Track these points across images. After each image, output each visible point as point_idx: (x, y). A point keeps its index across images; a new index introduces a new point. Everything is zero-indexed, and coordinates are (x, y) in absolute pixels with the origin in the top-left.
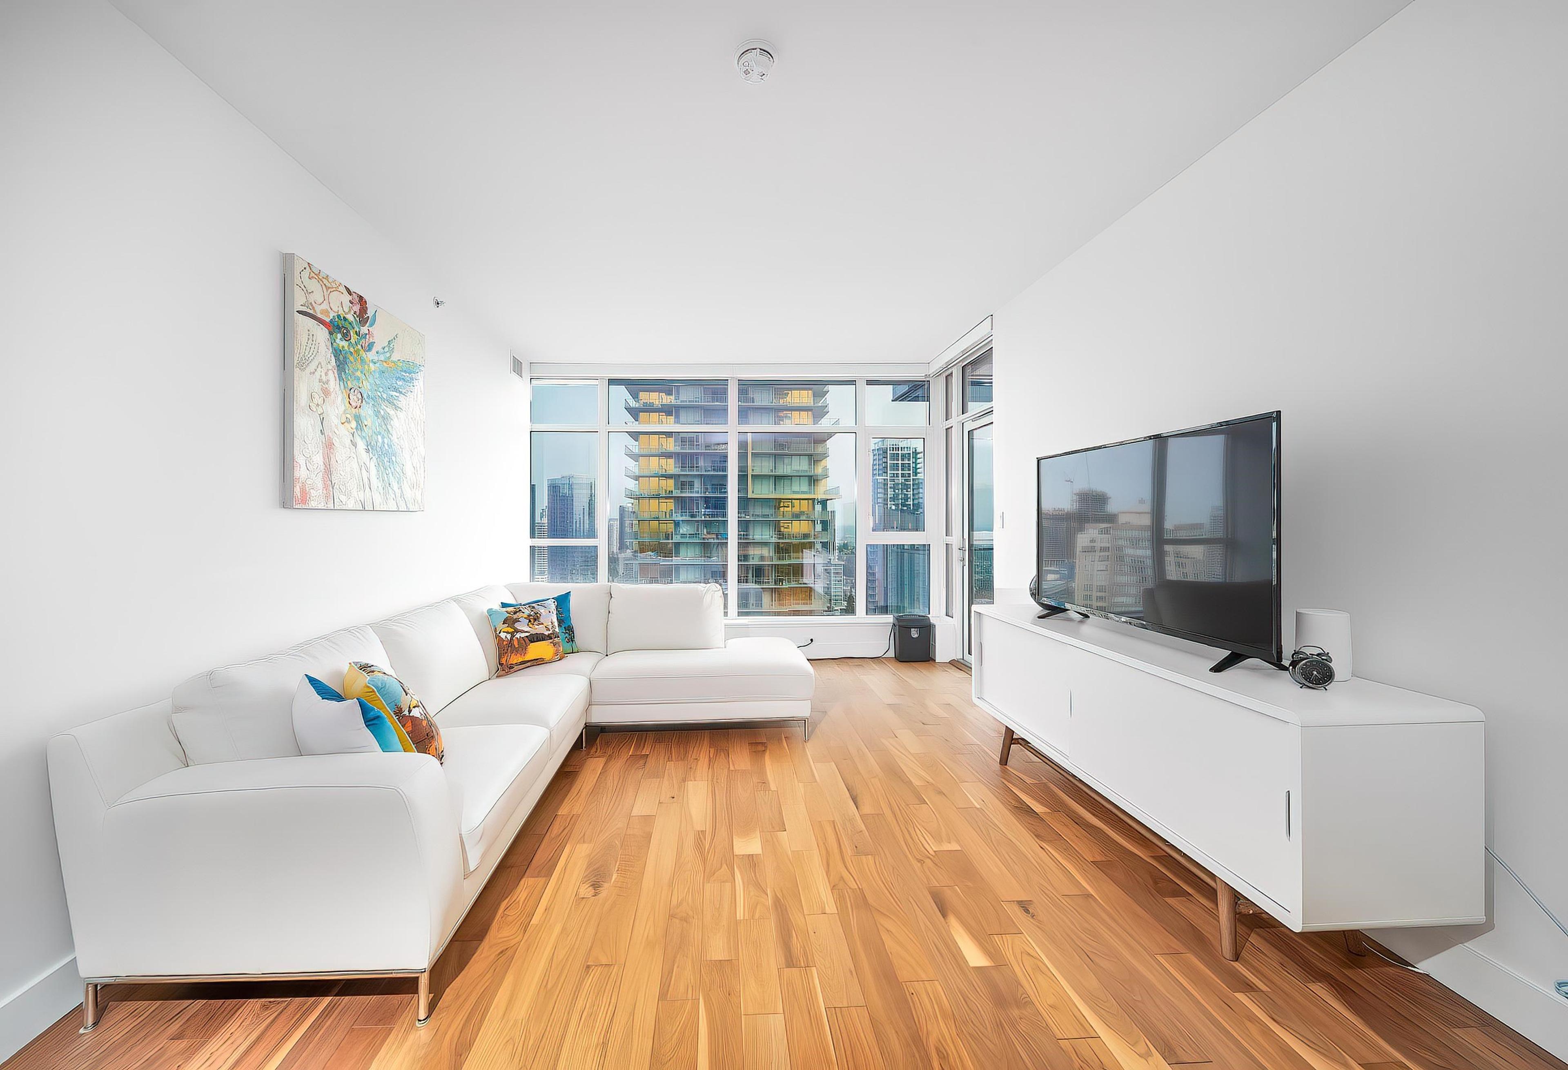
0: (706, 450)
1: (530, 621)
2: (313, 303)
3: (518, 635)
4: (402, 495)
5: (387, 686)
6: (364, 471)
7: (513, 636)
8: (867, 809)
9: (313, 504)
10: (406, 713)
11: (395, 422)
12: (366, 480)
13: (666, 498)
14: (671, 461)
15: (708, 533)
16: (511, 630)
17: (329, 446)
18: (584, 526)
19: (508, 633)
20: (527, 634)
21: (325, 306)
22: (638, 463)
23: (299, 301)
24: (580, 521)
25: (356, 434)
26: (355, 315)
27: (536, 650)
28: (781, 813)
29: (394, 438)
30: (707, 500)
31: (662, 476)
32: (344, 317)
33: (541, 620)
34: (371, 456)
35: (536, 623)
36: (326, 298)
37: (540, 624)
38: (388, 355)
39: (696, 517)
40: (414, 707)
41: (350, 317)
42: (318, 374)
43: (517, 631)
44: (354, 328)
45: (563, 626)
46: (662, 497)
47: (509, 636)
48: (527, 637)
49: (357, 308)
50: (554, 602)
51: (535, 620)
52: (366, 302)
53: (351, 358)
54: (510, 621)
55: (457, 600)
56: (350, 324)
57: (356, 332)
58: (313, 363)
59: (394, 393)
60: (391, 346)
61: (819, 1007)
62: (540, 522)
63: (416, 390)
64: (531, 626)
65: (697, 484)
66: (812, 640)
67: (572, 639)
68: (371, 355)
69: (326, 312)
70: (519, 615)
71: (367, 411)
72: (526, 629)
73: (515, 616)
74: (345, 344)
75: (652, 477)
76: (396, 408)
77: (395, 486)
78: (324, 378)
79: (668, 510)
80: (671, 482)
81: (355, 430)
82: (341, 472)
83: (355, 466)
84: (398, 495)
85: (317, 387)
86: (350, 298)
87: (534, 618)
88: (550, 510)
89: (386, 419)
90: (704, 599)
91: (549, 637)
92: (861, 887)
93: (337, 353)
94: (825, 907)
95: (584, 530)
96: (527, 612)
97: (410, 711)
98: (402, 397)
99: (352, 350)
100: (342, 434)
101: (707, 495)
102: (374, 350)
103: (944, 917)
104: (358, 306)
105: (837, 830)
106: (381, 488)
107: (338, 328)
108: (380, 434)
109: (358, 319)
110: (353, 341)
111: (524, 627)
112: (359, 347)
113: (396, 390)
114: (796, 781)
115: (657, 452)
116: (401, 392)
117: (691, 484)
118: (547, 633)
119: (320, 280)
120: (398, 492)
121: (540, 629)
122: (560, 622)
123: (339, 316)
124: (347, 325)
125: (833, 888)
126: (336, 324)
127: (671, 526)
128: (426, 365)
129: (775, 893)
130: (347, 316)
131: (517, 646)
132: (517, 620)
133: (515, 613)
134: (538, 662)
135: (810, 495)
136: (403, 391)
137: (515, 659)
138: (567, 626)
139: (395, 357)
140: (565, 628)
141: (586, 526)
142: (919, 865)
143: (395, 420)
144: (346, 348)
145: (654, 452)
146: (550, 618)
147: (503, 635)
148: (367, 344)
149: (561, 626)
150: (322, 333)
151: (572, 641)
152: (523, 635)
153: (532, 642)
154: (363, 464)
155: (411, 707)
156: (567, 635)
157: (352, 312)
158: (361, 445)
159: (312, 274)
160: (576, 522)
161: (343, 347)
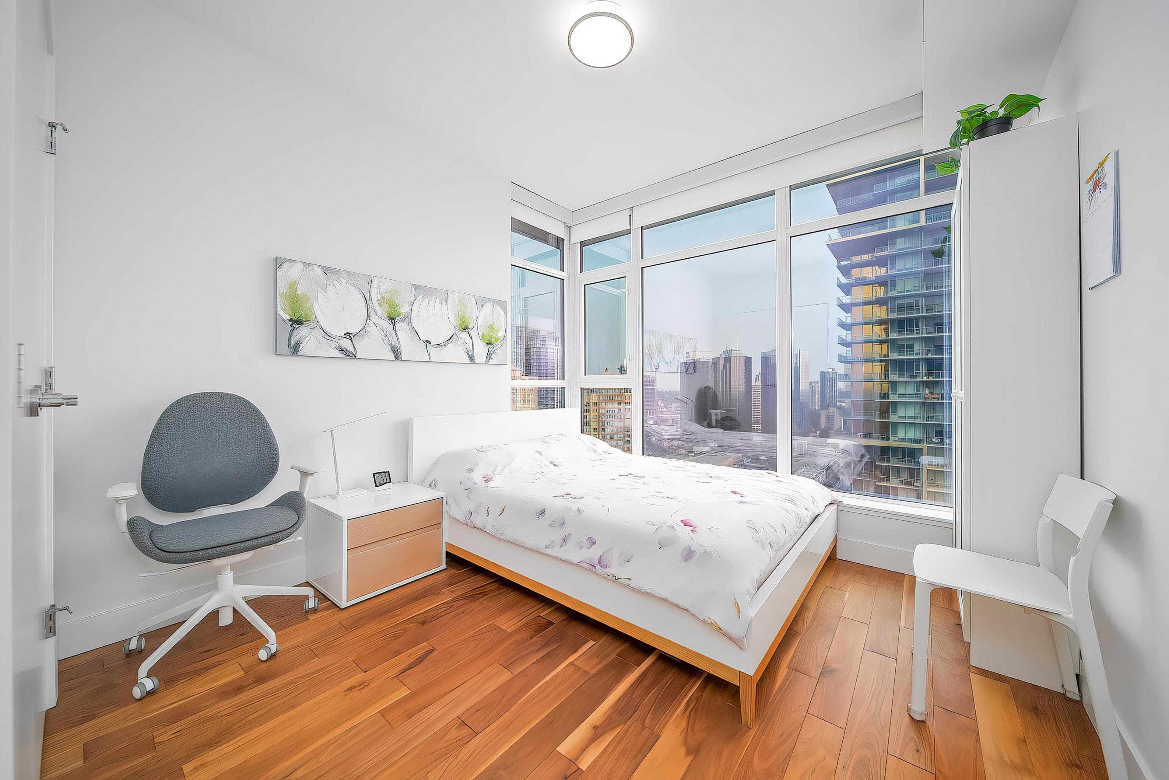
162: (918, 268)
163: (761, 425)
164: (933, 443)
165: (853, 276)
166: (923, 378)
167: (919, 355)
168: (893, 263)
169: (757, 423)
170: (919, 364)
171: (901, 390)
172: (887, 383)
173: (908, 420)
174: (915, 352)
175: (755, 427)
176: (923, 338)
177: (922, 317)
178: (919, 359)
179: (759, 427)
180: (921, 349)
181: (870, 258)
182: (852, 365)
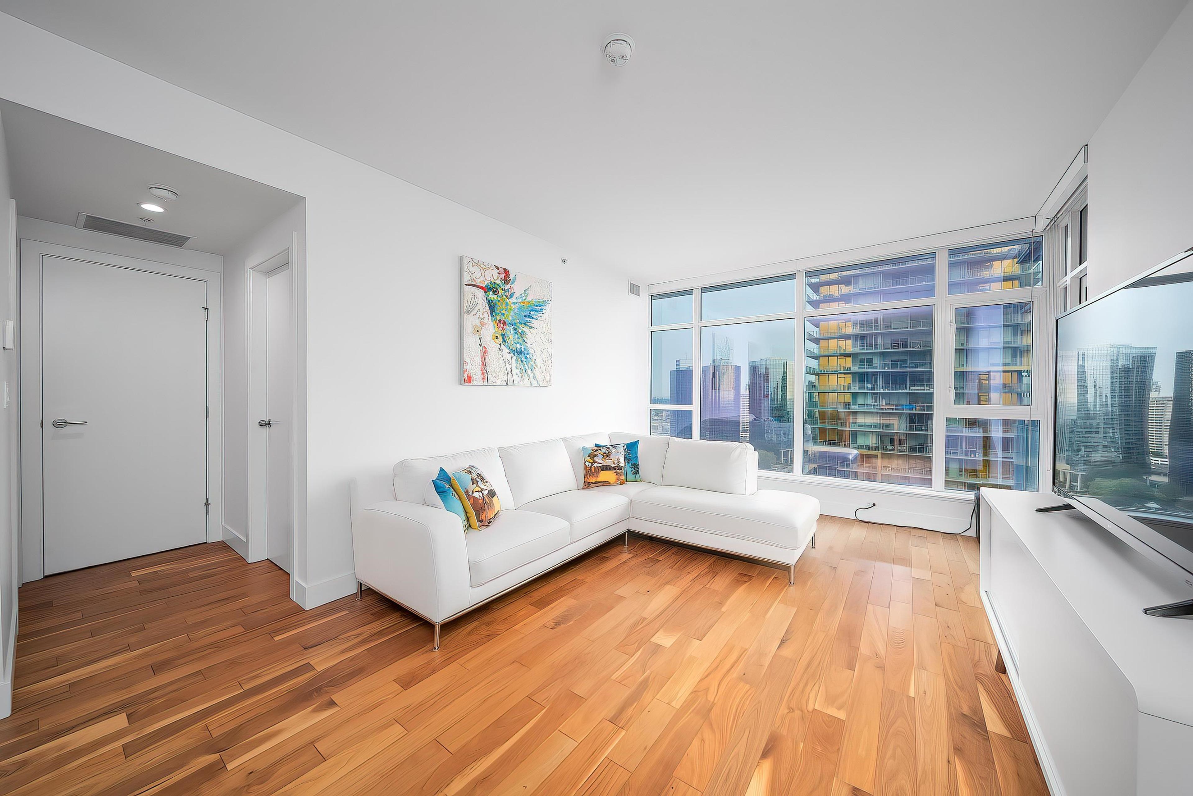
0: (885, 330)
1: (604, 457)
2: (475, 279)
3: (595, 465)
4: (534, 377)
5: (462, 478)
6: (507, 364)
7: (592, 465)
8: (787, 652)
9: (474, 383)
10: (471, 494)
11: (529, 336)
12: (509, 369)
13: (845, 374)
14: (849, 342)
15: (887, 404)
16: (591, 461)
17: (485, 352)
18: (777, 397)
19: (590, 462)
20: (601, 465)
21: (482, 279)
22: (818, 346)
23: (467, 279)
24: (775, 393)
25: (502, 345)
26: (502, 280)
27: (604, 476)
28: (710, 628)
29: (529, 345)
30: (885, 375)
31: (841, 355)
32: (494, 283)
33: (611, 457)
34: (513, 355)
35: (607, 458)
36: (483, 274)
37: (610, 459)
38: (524, 298)
39: (874, 390)
40: (476, 492)
41: (498, 282)
42: (477, 315)
43: (595, 462)
44: (500, 287)
45: (630, 463)
46: (840, 373)
47: (590, 465)
48: (600, 466)
49: (503, 276)
50: (624, 446)
51: (607, 456)
52: (509, 271)
53: (499, 304)
54: (592, 456)
55: (564, 440)
56: (498, 285)
57: (502, 289)
58: (474, 310)
59: (528, 319)
60: (527, 292)
61: (603, 753)
62: (744, 393)
63: (545, 316)
64: (604, 460)
65: (876, 361)
66: (874, 505)
67: (636, 472)
68: (513, 300)
69: (482, 282)
70: (599, 452)
71: (509, 331)
72: (601, 461)
73: (596, 453)
74: (495, 296)
75: (831, 356)
76: (530, 327)
77: (529, 371)
78: (482, 317)
79: (846, 384)
80: (849, 360)
81: (502, 343)
82: (492, 365)
83: (502, 362)
84: (532, 377)
85: (477, 322)
86: (498, 271)
87: (607, 455)
88: (751, 385)
89: (522, 334)
90: (732, 455)
91: (614, 469)
92: (715, 702)
93: (489, 302)
94: (674, 700)
95: (777, 399)
96: (604, 450)
97: (473, 493)
98: (534, 321)
99: (499, 299)
100: (493, 346)
101: (886, 370)
102: (515, 297)
103: (761, 756)
104: (504, 275)
105: (744, 654)
106: (519, 373)
107: (490, 289)
108: (518, 343)
109: (503, 282)
110: (500, 294)
111: (600, 460)
112: (504, 297)
113: (529, 317)
114: (749, 610)
115: (835, 335)
116: (533, 318)
117: (870, 362)
118: (613, 466)
119: (478, 266)
120: (532, 376)
121: (609, 463)
122: (627, 459)
123: (491, 282)
124: (496, 286)
125: (694, 692)
126: (489, 287)
127: (849, 398)
128: (552, 301)
129: (650, 676)
130: (496, 282)
131: (593, 472)
132: (596, 455)
133: (597, 450)
134: (606, 484)
135: (1015, 367)
136: (535, 317)
137: (592, 480)
138: (633, 463)
139: (529, 299)
140: (632, 464)
141: (780, 397)
142: (786, 711)
143: (529, 334)
144: (496, 299)
145: (833, 335)
146: (619, 457)
147: (587, 464)
148: (510, 294)
149: (629, 463)
150: (480, 293)
151: (636, 474)
152: (598, 465)
153: (602, 470)
154: (507, 361)
155: (474, 491)
156: (632, 469)
157: (500, 278)
158: (505, 350)
159: (474, 264)
160: (771, 393)
161: (494, 298)
162: (878, 288)
163: (748, 434)
164: (887, 450)
165: (822, 293)
166: (879, 390)
167: (877, 368)
168: (856, 283)
169: (745, 431)
170: (877, 377)
171: (860, 401)
172: (850, 394)
173: (866, 429)
174: (873, 365)
175: (744, 436)
176: (880, 353)
177: (880, 333)
178: (877, 372)
179: (748, 435)
180: (879, 363)
181: (837, 276)
182: (819, 377)
